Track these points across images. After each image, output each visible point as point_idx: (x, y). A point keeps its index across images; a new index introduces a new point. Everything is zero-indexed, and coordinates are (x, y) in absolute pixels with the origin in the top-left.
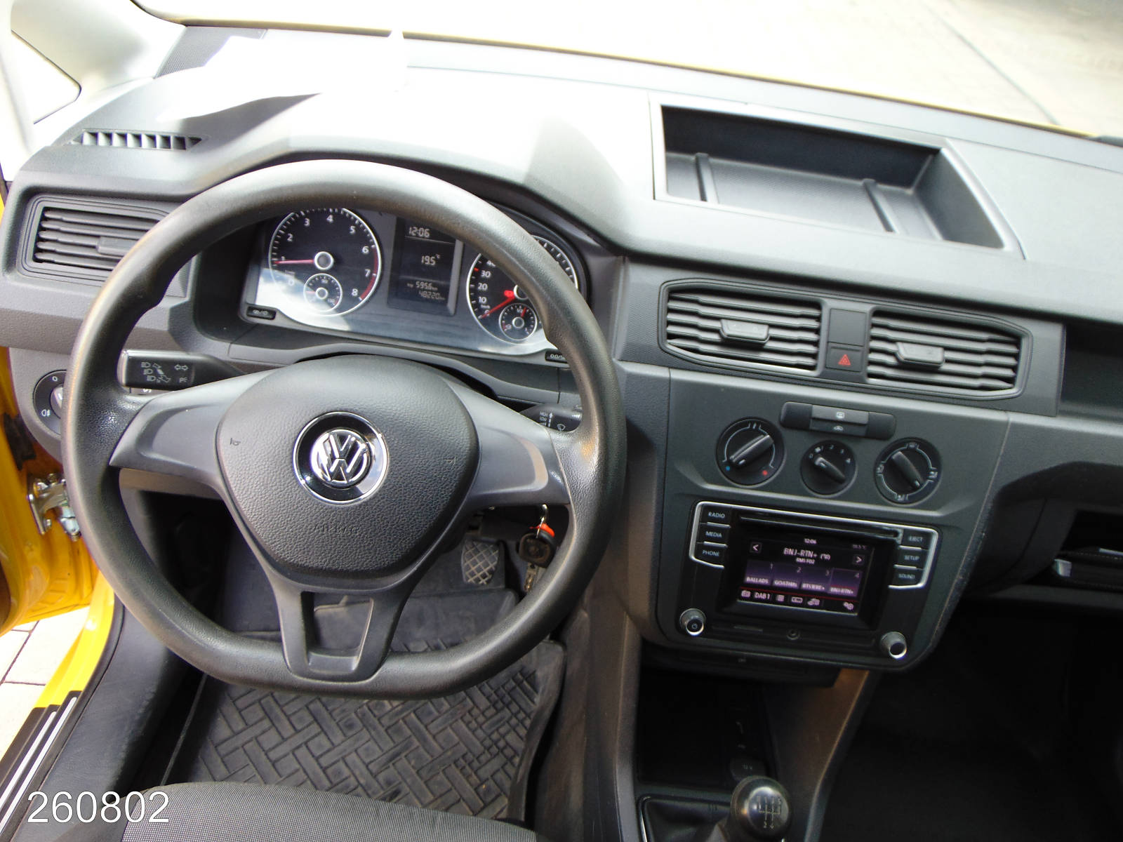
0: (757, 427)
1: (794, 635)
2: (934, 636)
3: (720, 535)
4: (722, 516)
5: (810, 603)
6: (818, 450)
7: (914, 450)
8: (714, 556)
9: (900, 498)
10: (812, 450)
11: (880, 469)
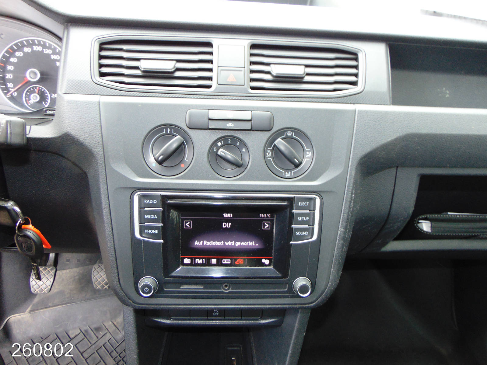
0: (171, 131)
1: (227, 288)
2: (331, 278)
3: (156, 217)
4: (154, 202)
5: (237, 263)
6: (219, 144)
7: (291, 137)
8: (153, 234)
9: (288, 175)
10: (215, 143)
11: (269, 154)
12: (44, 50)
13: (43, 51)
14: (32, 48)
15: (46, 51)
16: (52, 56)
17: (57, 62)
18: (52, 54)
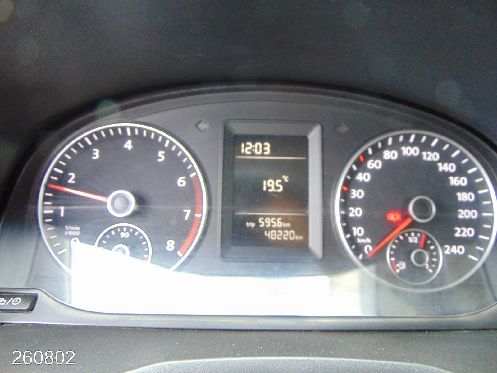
12: (424, 154)
13: (420, 156)
14: (400, 152)
15: (427, 156)
16: (440, 164)
17: (451, 178)
18: (439, 161)
